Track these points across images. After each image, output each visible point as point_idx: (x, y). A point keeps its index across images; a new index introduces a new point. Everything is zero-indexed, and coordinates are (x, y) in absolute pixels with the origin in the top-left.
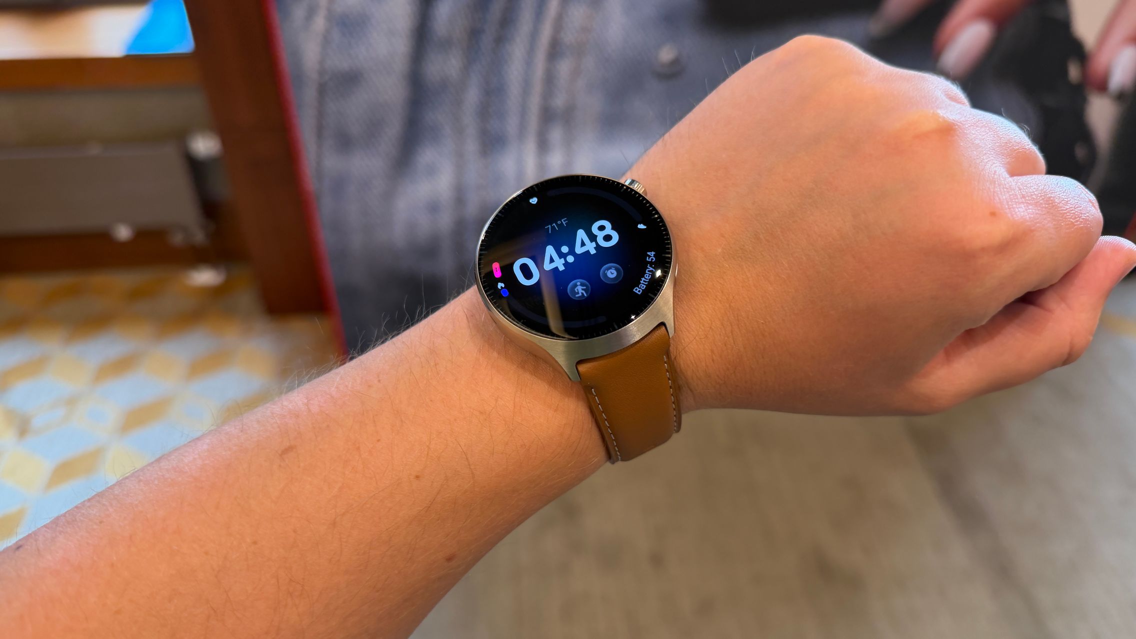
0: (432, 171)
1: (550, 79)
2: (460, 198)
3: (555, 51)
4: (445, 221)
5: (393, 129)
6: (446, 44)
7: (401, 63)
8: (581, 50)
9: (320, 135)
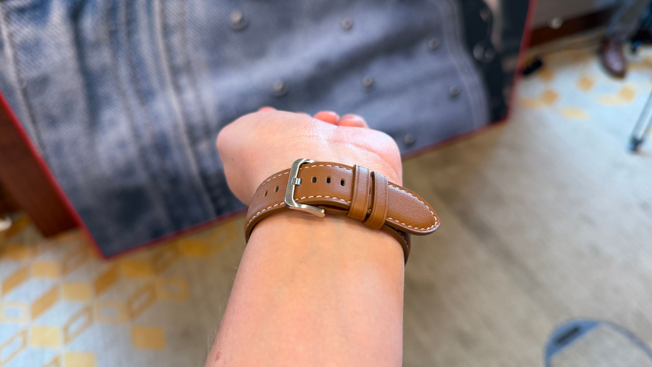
0: (113, 123)
1: (169, 49)
2: (136, 134)
3: (167, 31)
4: (132, 151)
5: (81, 105)
6: (97, 45)
7: (72, 64)
8: (182, 27)
9: (34, 121)
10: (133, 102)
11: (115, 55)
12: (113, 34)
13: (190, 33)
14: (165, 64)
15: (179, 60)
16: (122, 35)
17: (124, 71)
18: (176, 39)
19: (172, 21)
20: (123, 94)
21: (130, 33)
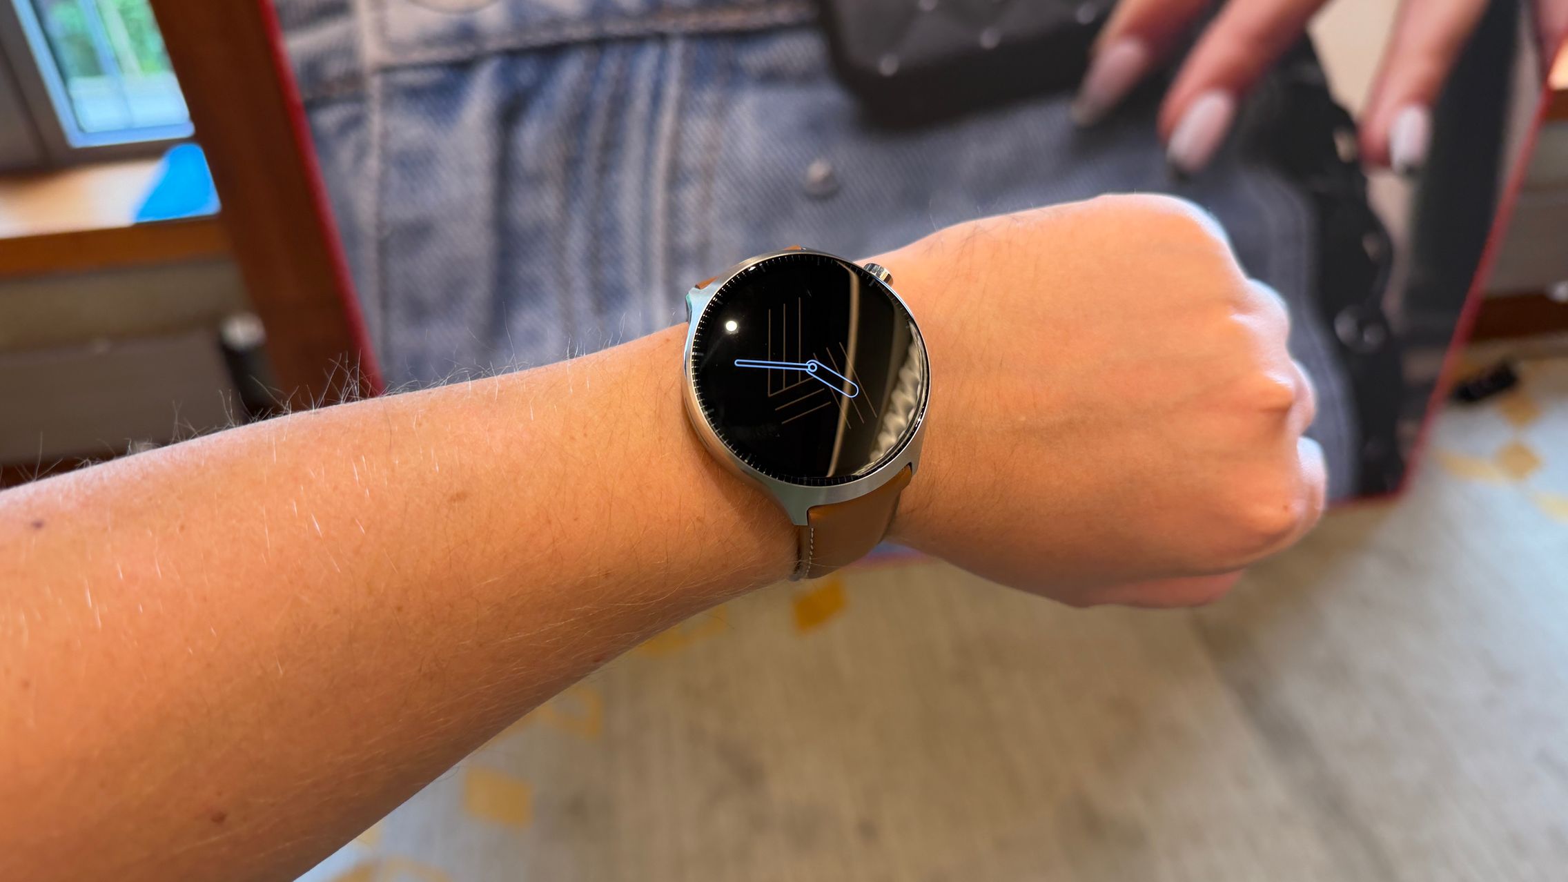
1: (673, 212)
3: (676, 177)
5: (479, 291)
6: (537, 179)
7: (481, 208)
8: (708, 174)
9: (385, 305)
10: (582, 303)
11: (566, 206)
12: (572, 164)
13: (720, 187)
14: (658, 241)
15: (689, 238)
16: (588, 170)
17: (577, 241)
18: (690, 196)
19: (691, 158)
20: (565, 284)
21: (605, 169)
